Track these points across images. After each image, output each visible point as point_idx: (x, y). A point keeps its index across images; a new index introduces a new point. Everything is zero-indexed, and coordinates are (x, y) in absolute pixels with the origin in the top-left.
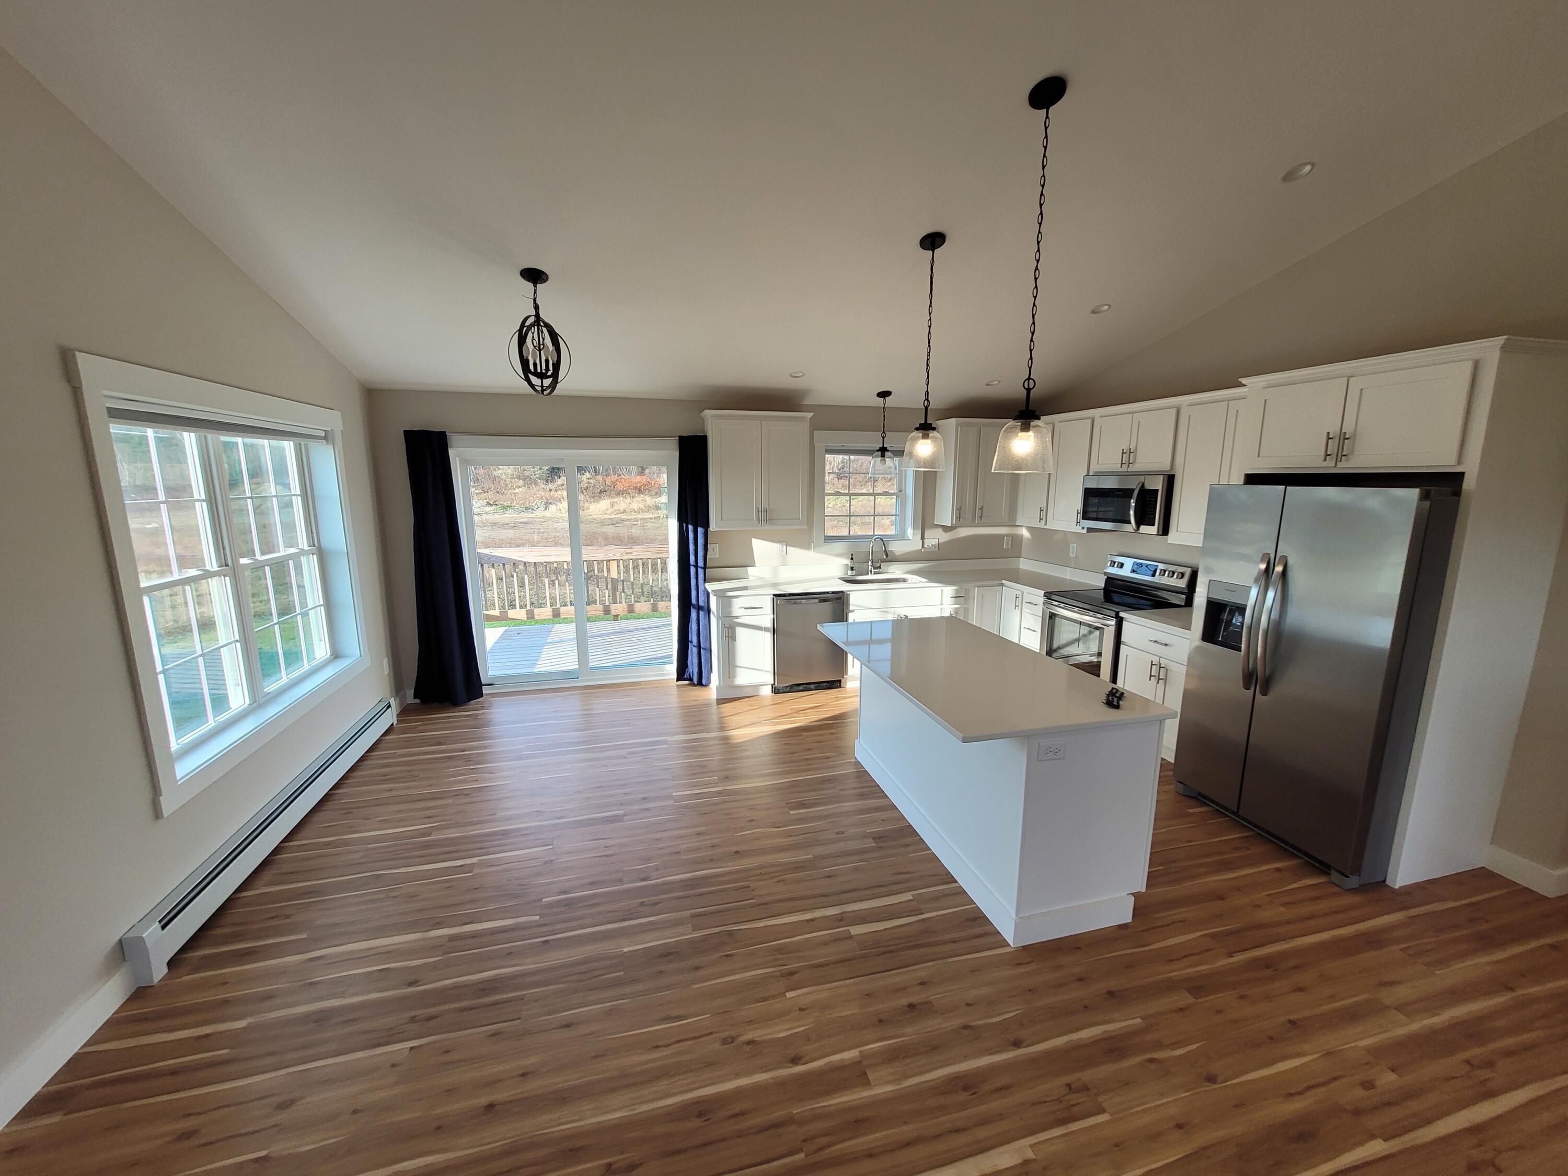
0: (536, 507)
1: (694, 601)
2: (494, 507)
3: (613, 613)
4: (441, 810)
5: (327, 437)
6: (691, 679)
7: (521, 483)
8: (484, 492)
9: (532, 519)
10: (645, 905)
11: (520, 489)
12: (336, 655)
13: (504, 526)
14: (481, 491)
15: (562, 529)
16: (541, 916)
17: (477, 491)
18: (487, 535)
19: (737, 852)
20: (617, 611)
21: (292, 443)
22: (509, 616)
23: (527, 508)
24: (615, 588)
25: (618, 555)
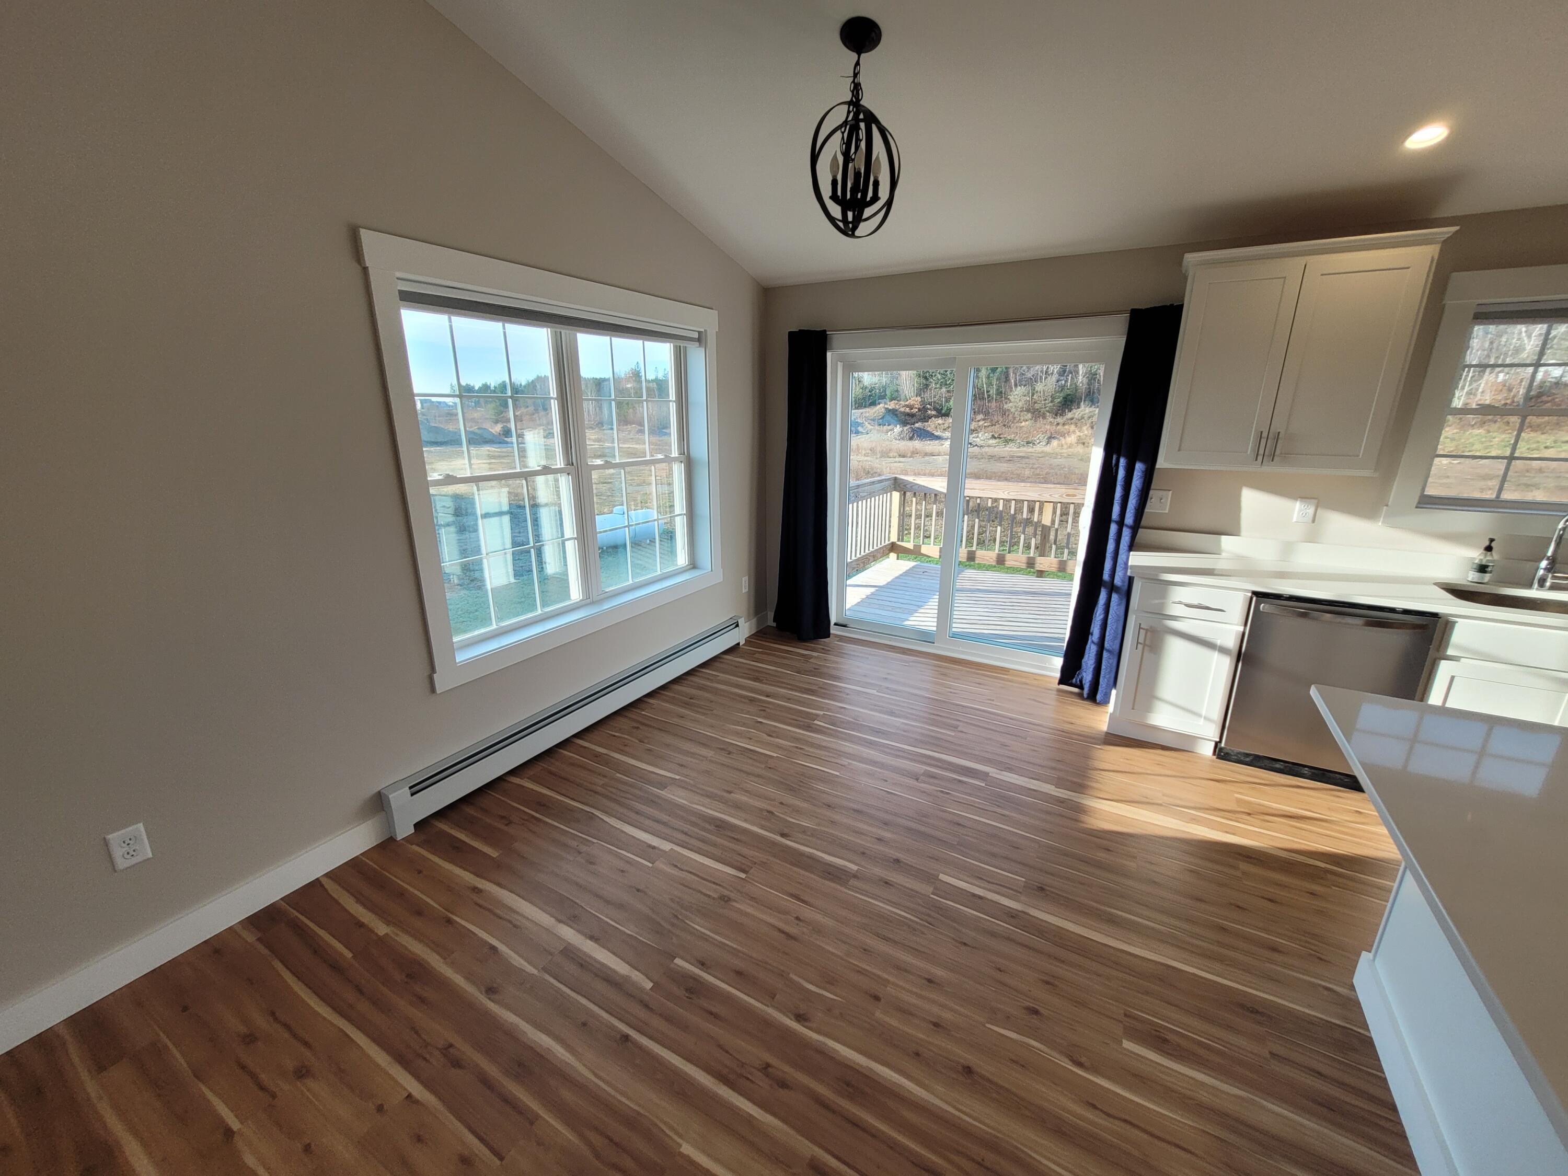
0: (1038, 441)
1: (1106, 576)
2: (997, 440)
3: (1038, 567)
4: (694, 761)
5: (700, 339)
6: (1081, 687)
7: (1029, 416)
8: (992, 425)
9: (1030, 454)
10: (767, 1075)
11: (1027, 423)
12: (693, 565)
13: (1000, 459)
14: (989, 424)
15: (1058, 465)
16: (657, 986)
17: (986, 424)
18: (981, 467)
19: (968, 1070)
20: (1041, 566)
21: (672, 344)
22: (922, 552)
23: (1028, 443)
24: (1045, 537)
25: (1057, 496)
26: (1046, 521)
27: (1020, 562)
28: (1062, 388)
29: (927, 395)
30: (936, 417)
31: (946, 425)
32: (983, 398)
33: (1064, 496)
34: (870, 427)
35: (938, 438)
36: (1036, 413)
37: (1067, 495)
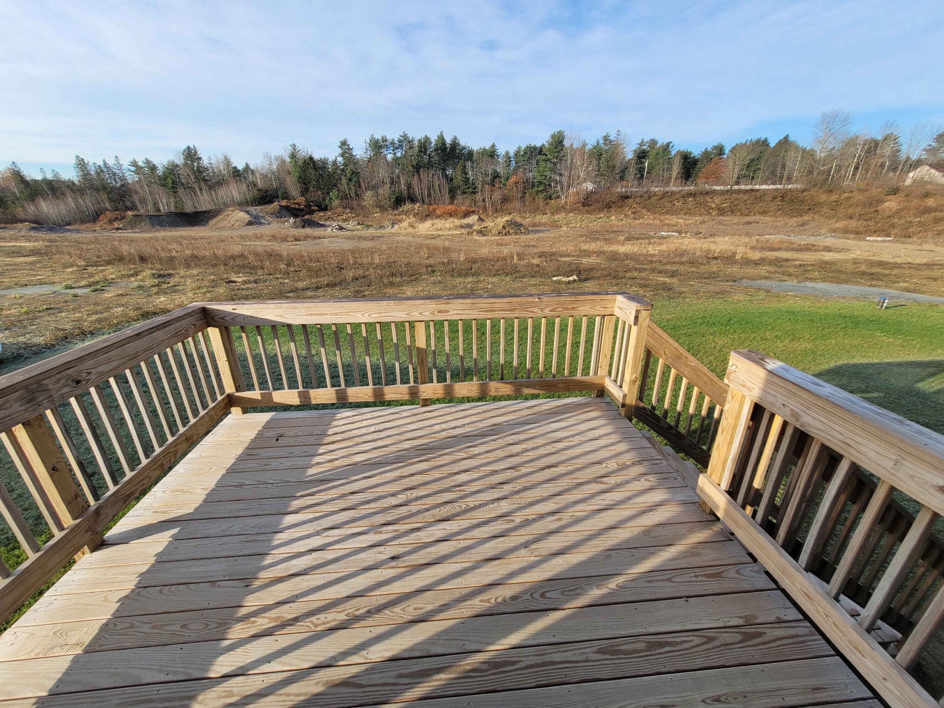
0: (386, 226)
2: (362, 226)
3: (422, 395)
7: (378, 210)
8: (357, 216)
9: (383, 234)
11: (378, 214)
13: (365, 238)
14: (354, 215)
17: (352, 216)
20: (425, 394)
22: (276, 400)
23: (381, 227)
24: (422, 361)
25: (427, 314)
26: (421, 342)
27: (401, 394)
28: (394, 192)
29: (308, 196)
30: (319, 211)
31: (327, 217)
32: (347, 199)
33: (436, 313)
34: (270, 219)
35: (323, 226)
36: (383, 209)
37: (439, 312)
